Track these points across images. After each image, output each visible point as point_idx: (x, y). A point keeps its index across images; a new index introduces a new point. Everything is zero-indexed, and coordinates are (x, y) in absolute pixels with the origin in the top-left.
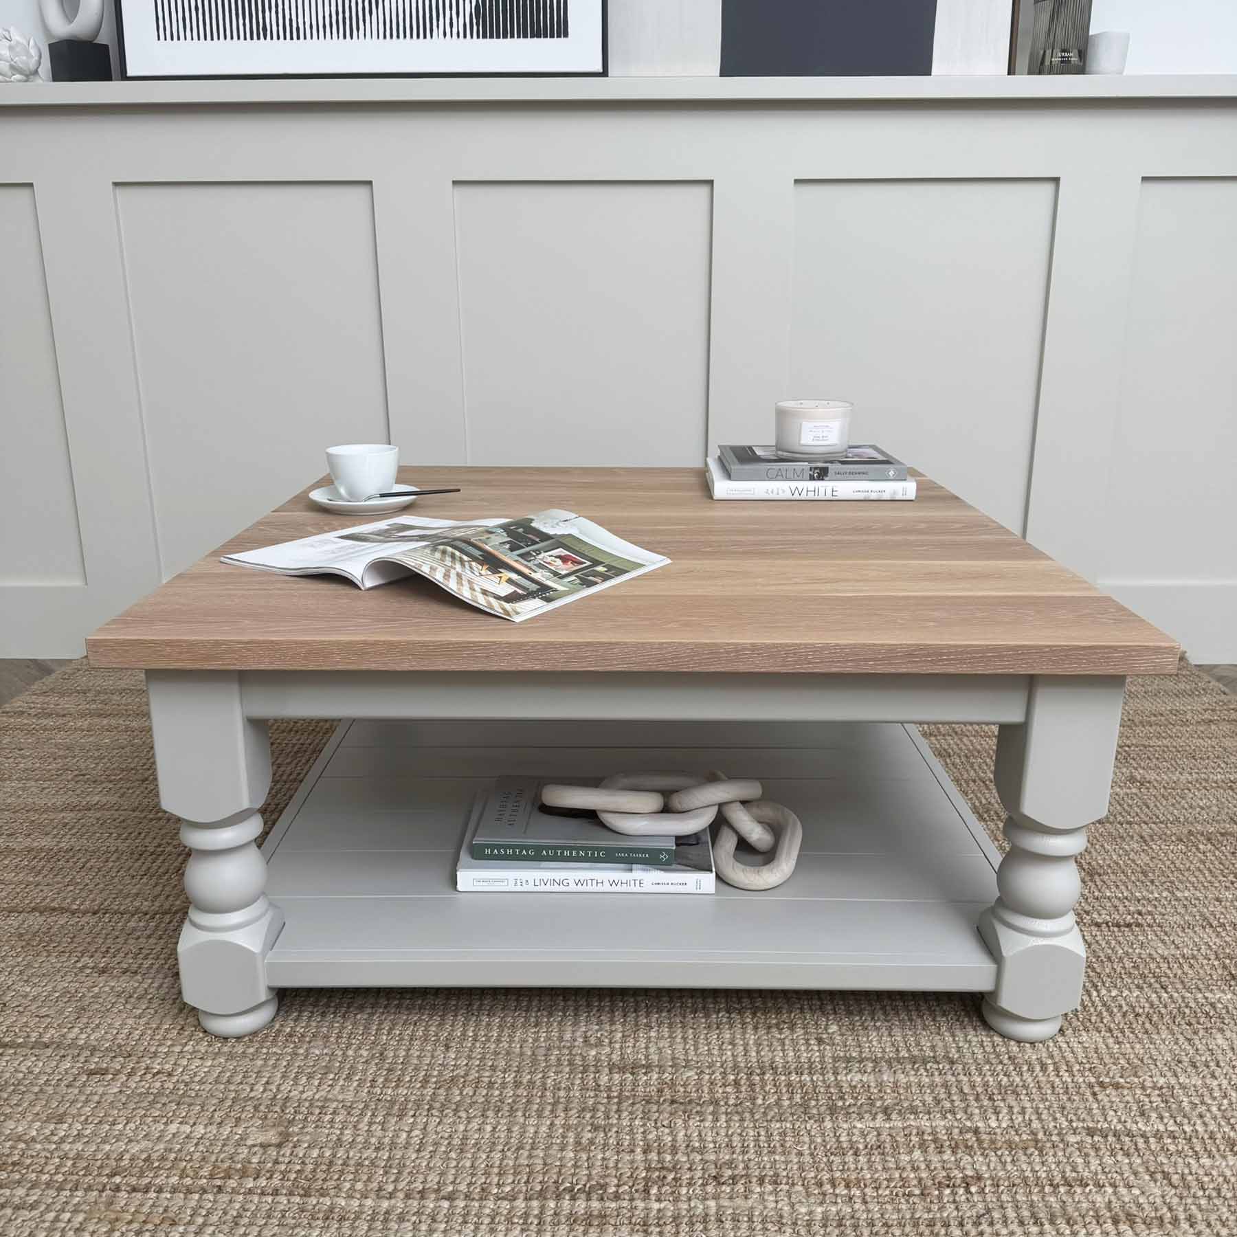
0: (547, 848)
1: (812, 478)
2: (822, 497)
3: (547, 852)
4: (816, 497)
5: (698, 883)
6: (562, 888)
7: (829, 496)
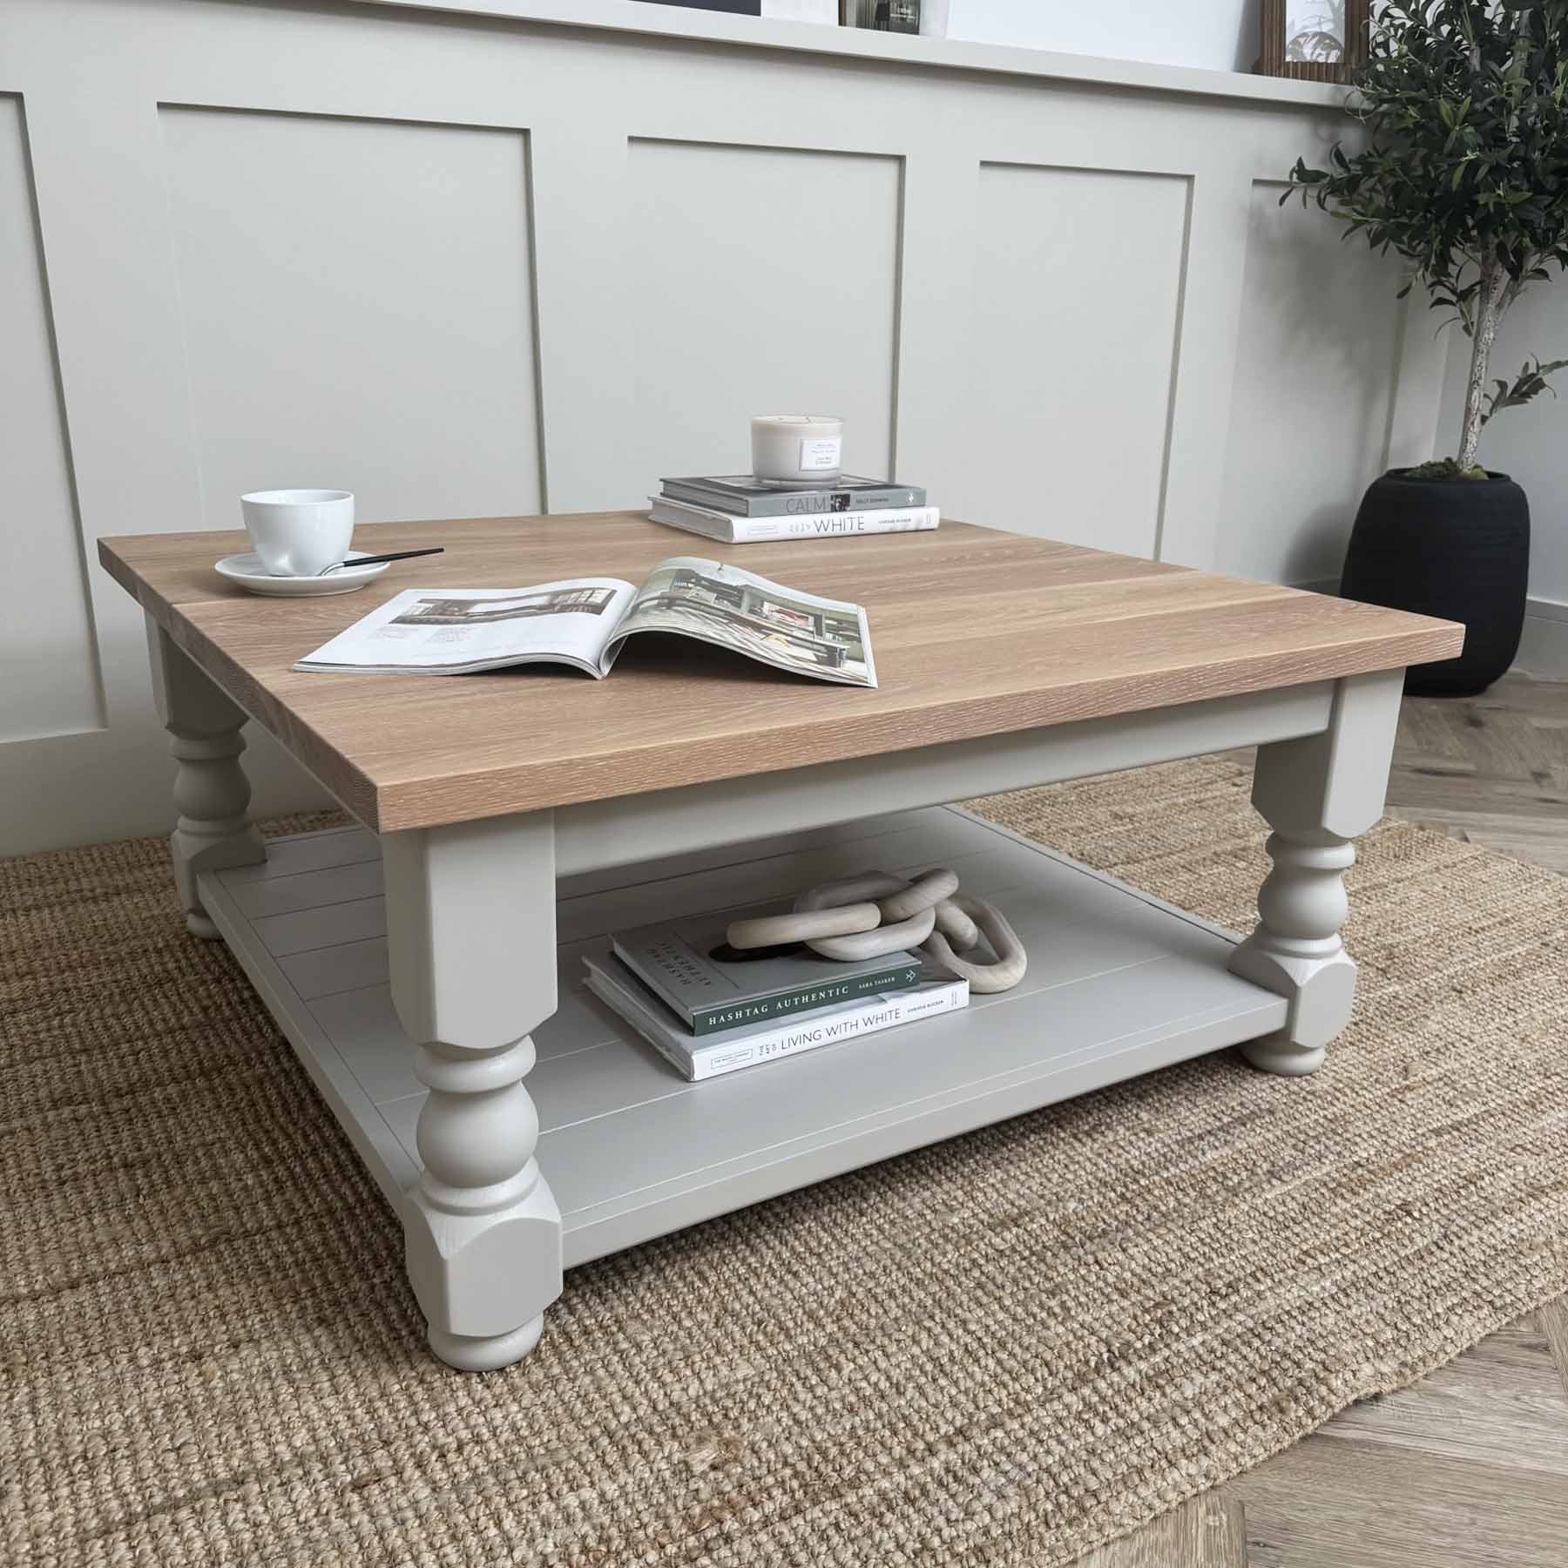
0: (781, 998)
1: (834, 509)
2: (848, 531)
3: (783, 1004)
4: (843, 533)
5: (954, 995)
6: (814, 1044)
7: (855, 531)
